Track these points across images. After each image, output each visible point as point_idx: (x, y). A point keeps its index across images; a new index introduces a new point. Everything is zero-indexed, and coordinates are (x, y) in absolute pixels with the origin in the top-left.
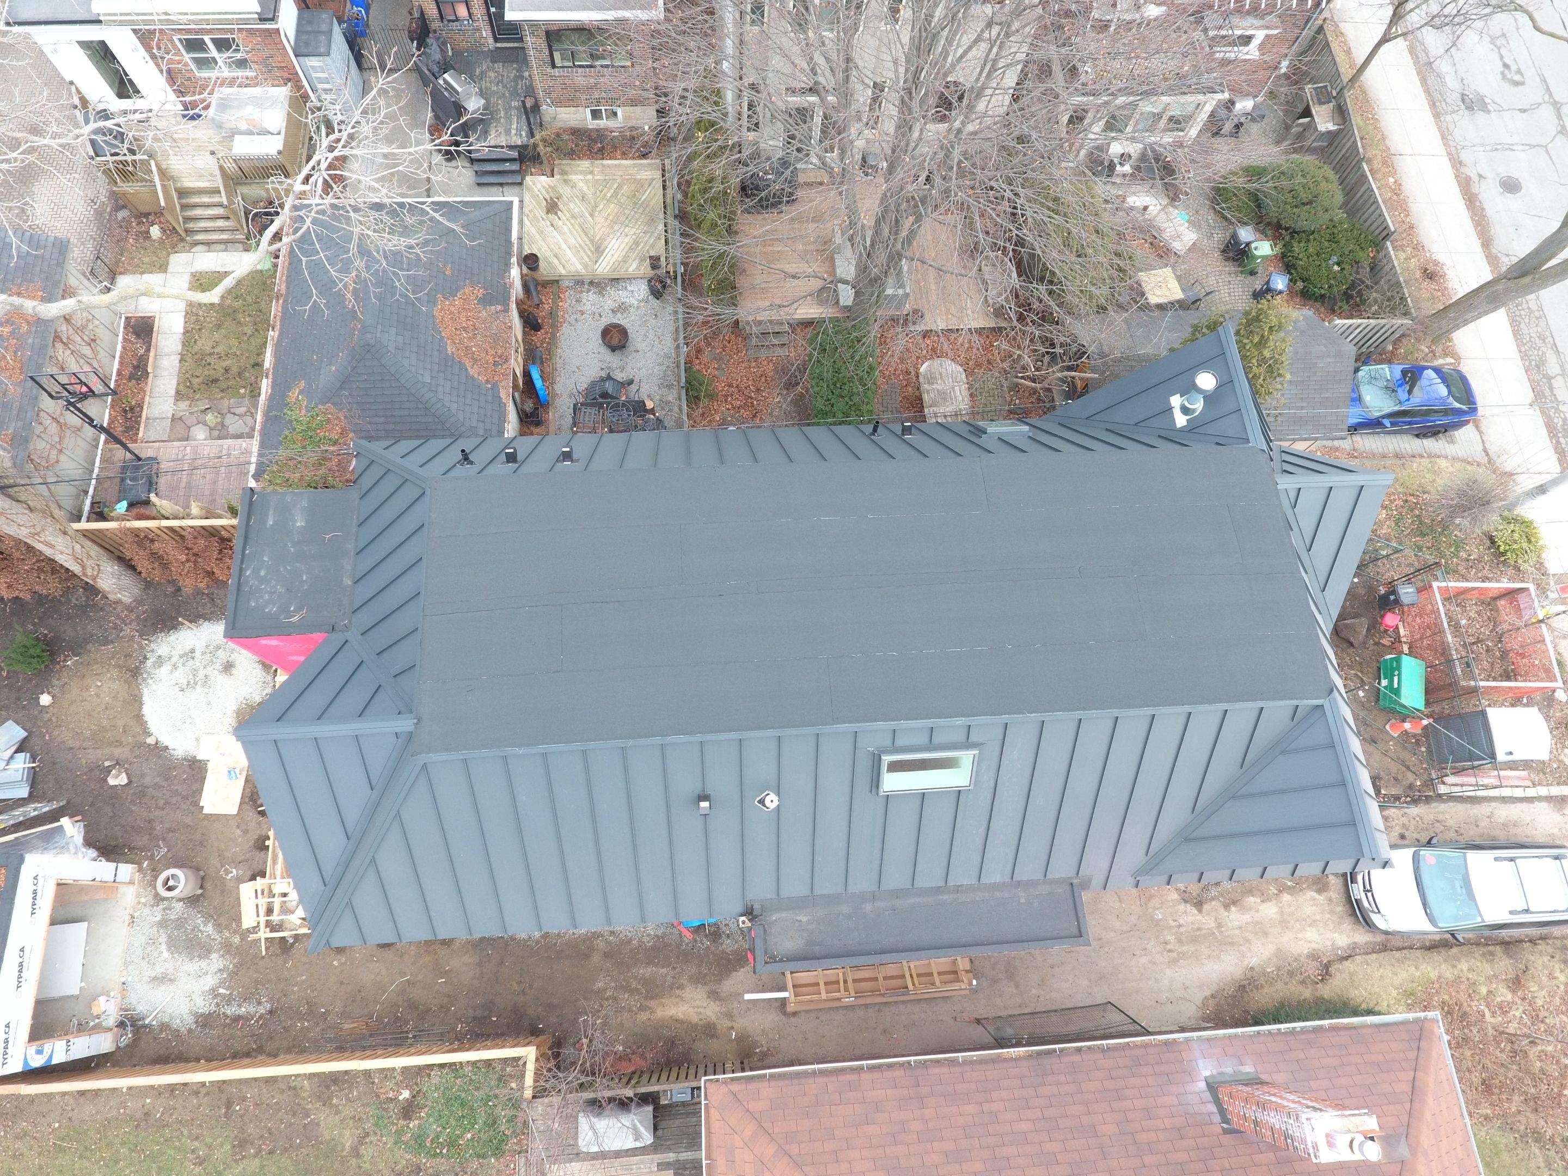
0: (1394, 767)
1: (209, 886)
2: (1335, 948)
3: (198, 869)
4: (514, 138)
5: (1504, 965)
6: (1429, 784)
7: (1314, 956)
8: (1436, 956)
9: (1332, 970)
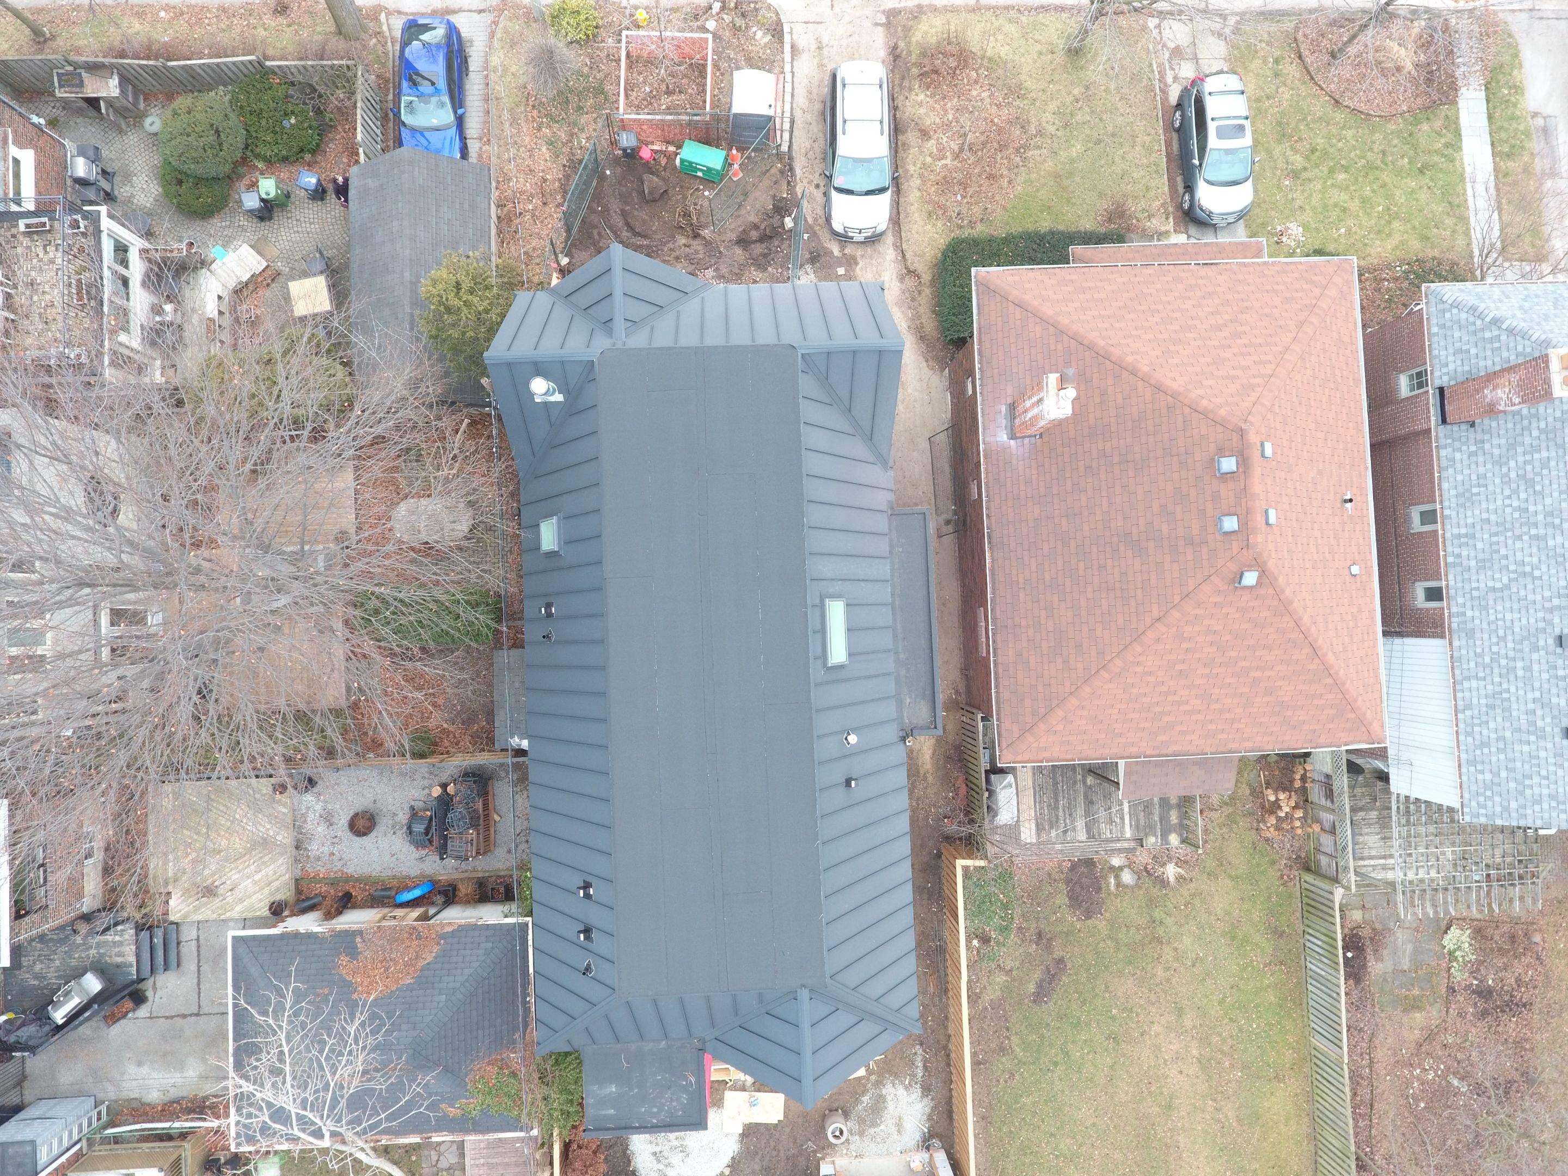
0: (766, 182)
1: (835, 1106)
2: (896, 261)
3: (825, 1115)
4: (126, 937)
5: (911, 137)
6: (779, 156)
7: (902, 279)
8: (904, 187)
9: (912, 268)
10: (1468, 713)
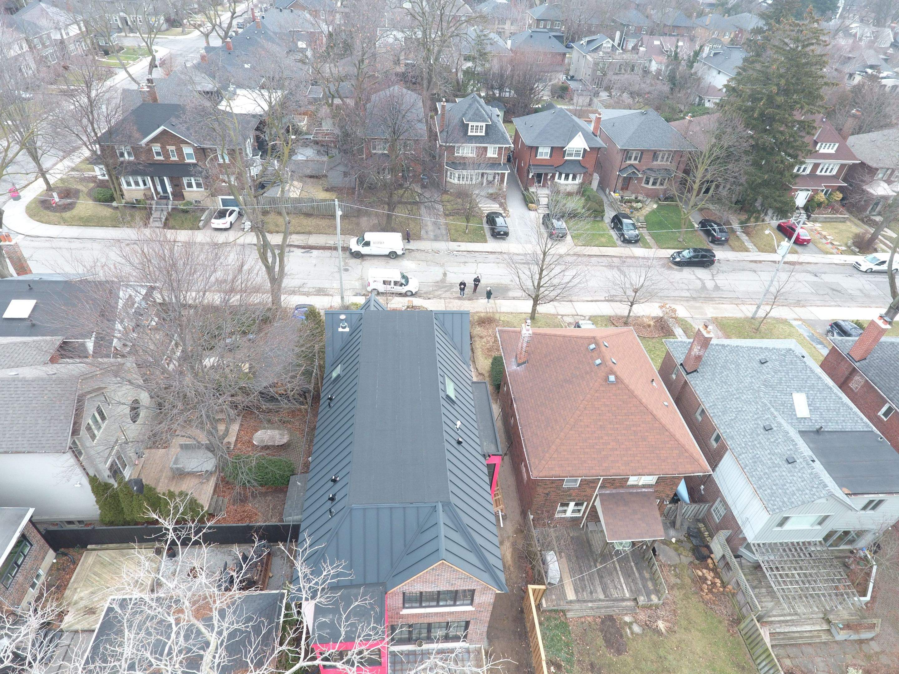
7: (477, 376)
9: (481, 372)
10: (747, 468)
